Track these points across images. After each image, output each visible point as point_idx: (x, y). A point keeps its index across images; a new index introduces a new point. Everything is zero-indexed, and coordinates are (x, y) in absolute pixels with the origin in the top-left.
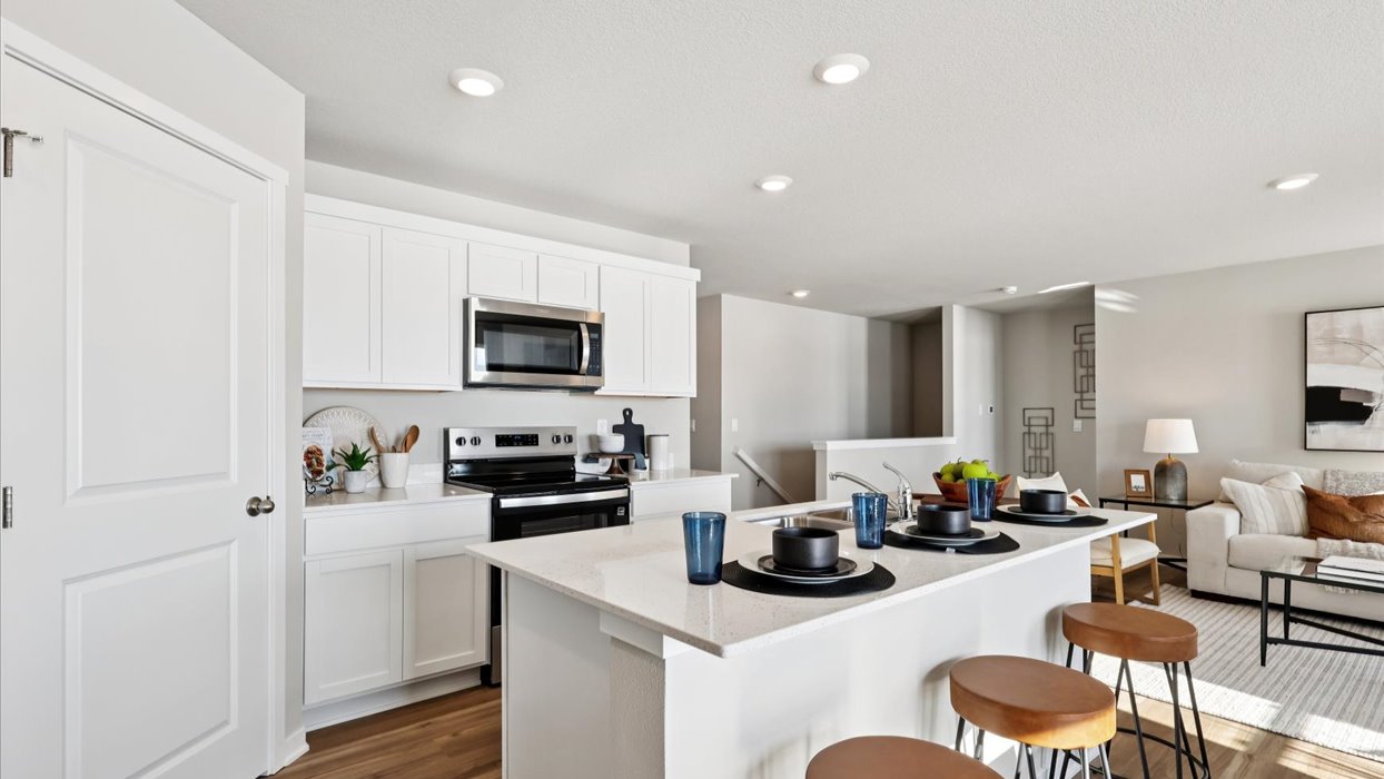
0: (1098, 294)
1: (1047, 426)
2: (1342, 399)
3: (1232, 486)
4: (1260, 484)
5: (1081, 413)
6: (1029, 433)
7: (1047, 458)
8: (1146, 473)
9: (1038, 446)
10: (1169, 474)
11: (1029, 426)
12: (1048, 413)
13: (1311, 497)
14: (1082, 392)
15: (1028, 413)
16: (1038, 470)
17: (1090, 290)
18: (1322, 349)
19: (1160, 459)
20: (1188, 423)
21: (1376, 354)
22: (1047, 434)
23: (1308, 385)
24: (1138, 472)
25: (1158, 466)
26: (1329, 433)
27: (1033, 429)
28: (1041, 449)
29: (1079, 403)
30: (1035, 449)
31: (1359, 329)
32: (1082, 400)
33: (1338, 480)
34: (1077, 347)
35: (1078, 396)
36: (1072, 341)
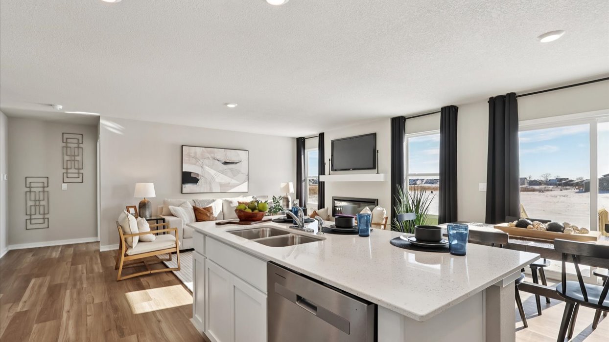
0: (102, 121)
1: (44, 187)
2: (192, 176)
3: (174, 209)
4: (179, 206)
5: (66, 180)
6: (30, 192)
7: (44, 206)
8: (135, 207)
9: (37, 199)
10: (147, 206)
11: (30, 187)
12: (45, 180)
13: (195, 209)
14: (67, 169)
15: (29, 180)
16: (37, 212)
17: (98, 118)
18: (187, 159)
19: (141, 200)
20: (153, 184)
21: (199, 162)
22: (44, 191)
23: (183, 171)
24: (132, 207)
25: (140, 203)
26: (188, 187)
27: (33, 189)
28: (39, 200)
29: (65, 175)
30: (35, 201)
31: (196, 153)
32: (67, 173)
33: (198, 203)
34: (64, 145)
35: (65, 171)
36: (62, 141)
